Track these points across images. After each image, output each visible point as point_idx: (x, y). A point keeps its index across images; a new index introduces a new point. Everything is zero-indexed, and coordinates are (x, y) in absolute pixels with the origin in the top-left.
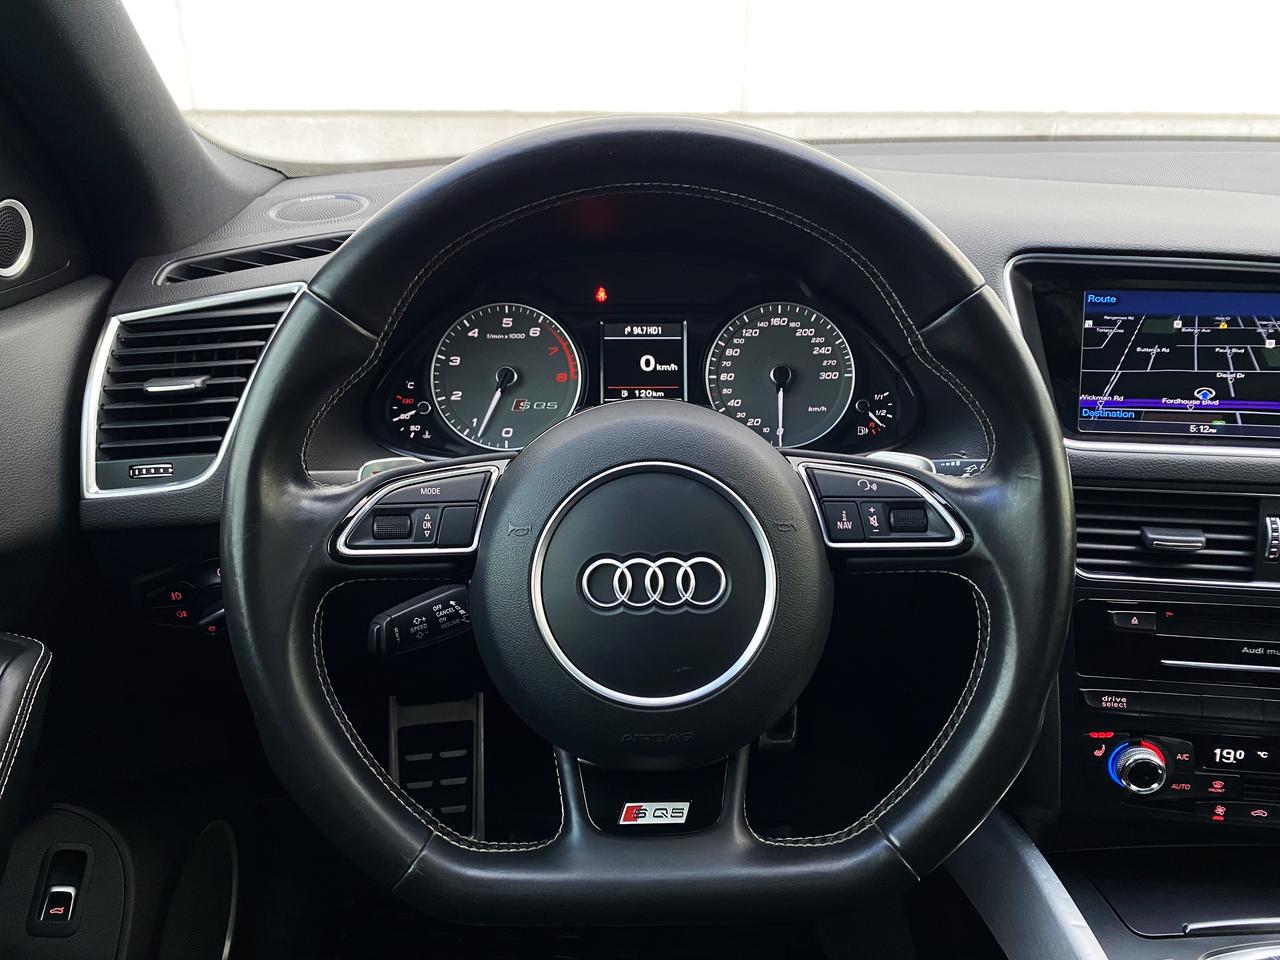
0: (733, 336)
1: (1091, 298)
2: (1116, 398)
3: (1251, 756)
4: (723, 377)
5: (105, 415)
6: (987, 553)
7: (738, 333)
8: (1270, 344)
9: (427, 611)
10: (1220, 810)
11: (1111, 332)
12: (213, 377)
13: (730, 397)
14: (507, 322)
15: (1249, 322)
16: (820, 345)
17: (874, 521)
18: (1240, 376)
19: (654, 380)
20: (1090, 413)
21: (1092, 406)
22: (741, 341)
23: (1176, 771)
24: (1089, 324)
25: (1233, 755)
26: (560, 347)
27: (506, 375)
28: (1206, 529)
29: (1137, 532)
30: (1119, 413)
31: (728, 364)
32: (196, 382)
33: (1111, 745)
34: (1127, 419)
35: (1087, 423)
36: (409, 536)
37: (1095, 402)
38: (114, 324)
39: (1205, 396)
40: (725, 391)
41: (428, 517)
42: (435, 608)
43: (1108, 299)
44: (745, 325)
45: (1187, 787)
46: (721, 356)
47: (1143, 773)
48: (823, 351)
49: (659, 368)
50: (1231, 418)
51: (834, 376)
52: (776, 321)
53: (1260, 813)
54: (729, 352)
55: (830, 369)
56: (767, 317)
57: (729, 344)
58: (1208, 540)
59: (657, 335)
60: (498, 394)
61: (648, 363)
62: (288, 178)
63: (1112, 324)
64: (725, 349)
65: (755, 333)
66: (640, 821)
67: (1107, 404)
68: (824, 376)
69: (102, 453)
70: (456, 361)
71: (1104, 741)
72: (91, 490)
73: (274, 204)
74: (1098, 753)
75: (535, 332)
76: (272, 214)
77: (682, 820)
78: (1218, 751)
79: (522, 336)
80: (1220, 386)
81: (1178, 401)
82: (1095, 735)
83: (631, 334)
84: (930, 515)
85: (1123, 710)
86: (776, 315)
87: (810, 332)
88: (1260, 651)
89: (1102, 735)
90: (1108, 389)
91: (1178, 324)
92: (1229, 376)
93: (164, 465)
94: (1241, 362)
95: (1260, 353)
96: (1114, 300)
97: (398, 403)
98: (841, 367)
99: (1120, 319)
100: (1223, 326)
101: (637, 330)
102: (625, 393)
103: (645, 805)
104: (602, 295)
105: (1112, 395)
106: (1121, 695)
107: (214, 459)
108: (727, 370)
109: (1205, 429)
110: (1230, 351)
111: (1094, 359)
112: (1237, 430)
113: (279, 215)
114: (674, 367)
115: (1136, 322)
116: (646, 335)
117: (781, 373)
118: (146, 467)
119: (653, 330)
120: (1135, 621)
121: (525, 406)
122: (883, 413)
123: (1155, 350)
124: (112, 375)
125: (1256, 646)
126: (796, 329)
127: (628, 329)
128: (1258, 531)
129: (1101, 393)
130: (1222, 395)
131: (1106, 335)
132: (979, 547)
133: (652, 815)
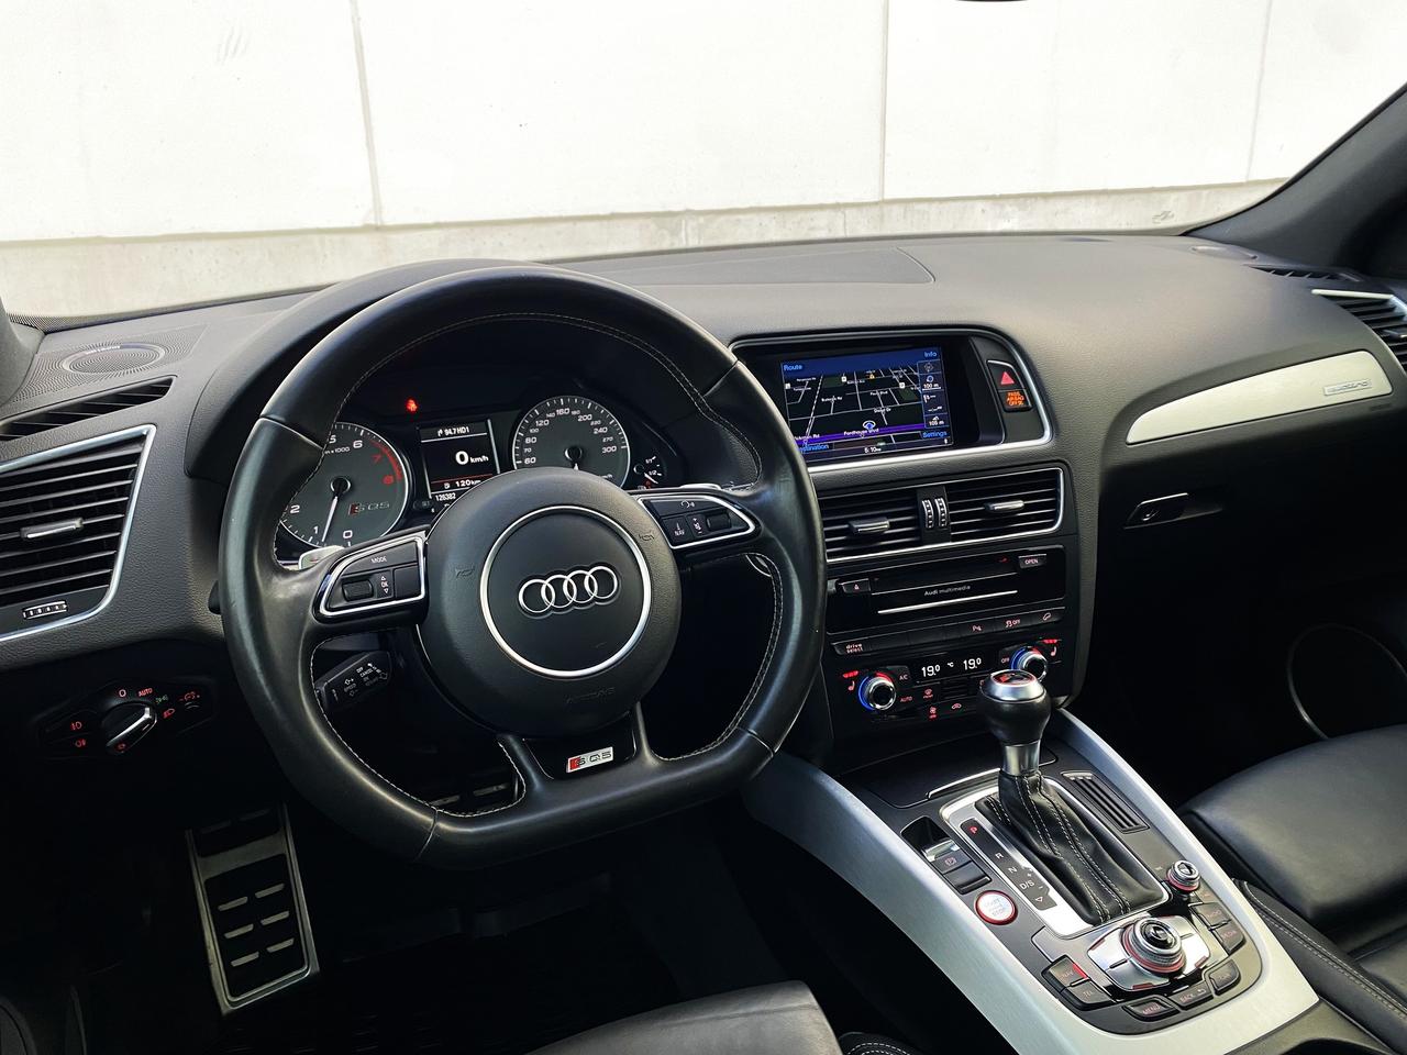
0: (529, 427)
1: (786, 367)
2: (815, 436)
3: (944, 667)
4: (527, 461)
6: (771, 535)
7: (532, 425)
8: (902, 386)
9: (353, 674)
10: (933, 710)
11: (803, 390)
14: (333, 439)
15: (887, 372)
16: (598, 427)
17: (697, 526)
18: (888, 409)
19: (472, 471)
21: (800, 444)
22: (536, 431)
23: (902, 689)
24: (788, 386)
25: (931, 670)
26: (382, 453)
27: (340, 484)
28: (889, 516)
29: (846, 526)
30: (818, 447)
31: (529, 450)
32: (75, 524)
33: (858, 680)
34: (824, 450)
36: (372, 596)
37: (802, 441)
39: (869, 426)
41: (383, 578)
42: (359, 670)
43: (797, 367)
44: (536, 418)
45: (910, 698)
46: (522, 444)
47: (881, 694)
48: (601, 430)
49: (472, 460)
50: (887, 440)
51: (613, 449)
52: (560, 412)
53: (957, 706)
54: (528, 441)
55: (609, 444)
56: (553, 409)
57: (528, 434)
58: (891, 523)
59: (467, 434)
60: (335, 500)
61: (462, 458)
62: (50, 333)
63: (803, 384)
64: (524, 438)
65: (546, 423)
66: (582, 767)
67: (810, 441)
68: (606, 450)
71: (854, 678)
73: (59, 359)
74: (851, 688)
75: (358, 444)
76: (65, 366)
77: (611, 759)
78: (924, 669)
79: (347, 449)
80: (878, 418)
81: (854, 432)
82: (846, 676)
83: (443, 435)
84: (731, 515)
85: (861, 653)
86: (561, 407)
87: (588, 417)
88: (935, 592)
89: (851, 675)
90: (808, 431)
91: (844, 379)
92: (882, 411)
93: (59, 605)
94: (887, 400)
95: (897, 392)
96: (800, 367)
98: (618, 442)
99: (807, 380)
100: (872, 377)
101: (448, 432)
102: (447, 486)
103: (582, 756)
104: (413, 406)
105: (811, 434)
106: (857, 643)
107: (106, 590)
108: (529, 455)
109: (874, 450)
110: (879, 393)
111: (794, 410)
112: (893, 447)
113: (74, 366)
114: (485, 458)
115: (818, 381)
116: (457, 435)
117: (573, 452)
119: (461, 430)
120: (857, 588)
121: (360, 509)
122: (655, 472)
123: (834, 399)
125: (932, 589)
126: (577, 416)
127: (440, 432)
128: (919, 511)
129: (804, 435)
130: (880, 424)
131: (800, 392)
132: (765, 531)
133: (589, 760)
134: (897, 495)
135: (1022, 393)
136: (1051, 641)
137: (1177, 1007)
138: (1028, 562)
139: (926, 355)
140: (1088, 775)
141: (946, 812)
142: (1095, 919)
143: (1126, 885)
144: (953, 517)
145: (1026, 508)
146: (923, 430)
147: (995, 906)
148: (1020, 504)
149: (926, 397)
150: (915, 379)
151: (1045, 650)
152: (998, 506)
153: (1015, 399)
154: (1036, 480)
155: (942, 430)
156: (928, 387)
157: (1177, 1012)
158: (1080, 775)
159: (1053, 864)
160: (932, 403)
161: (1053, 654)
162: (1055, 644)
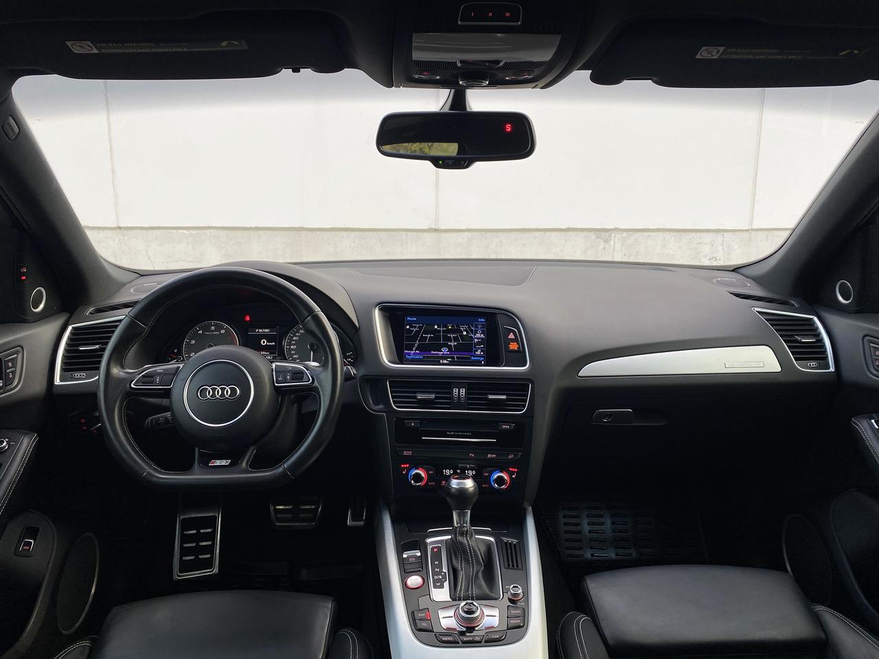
0: (296, 332)
1: (408, 318)
2: (417, 352)
3: (455, 472)
4: (292, 347)
5: (64, 357)
6: (318, 385)
7: (298, 332)
8: (465, 333)
9: (165, 417)
11: (415, 330)
12: (103, 345)
13: (294, 354)
14: (213, 328)
15: (458, 326)
17: (289, 378)
18: (456, 344)
19: (265, 348)
20: (408, 357)
21: (409, 354)
22: (299, 334)
23: (430, 477)
24: (408, 327)
25: (449, 472)
26: (232, 337)
28: (436, 393)
30: (418, 356)
32: (97, 346)
33: (409, 470)
34: (421, 358)
35: (407, 359)
36: (152, 383)
38: (70, 328)
39: (445, 351)
40: (292, 352)
41: (158, 378)
42: (168, 416)
44: (300, 329)
45: (434, 483)
46: (291, 339)
47: (418, 478)
49: (268, 344)
50: (453, 358)
54: (294, 338)
57: (295, 335)
58: (436, 397)
59: (268, 332)
61: (264, 342)
62: (142, 276)
63: (415, 327)
64: (292, 337)
65: (304, 331)
66: (215, 465)
67: (414, 353)
69: (63, 370)
70: (193, 342)
71: (406, 467)
72: (57, 381)
73: (132, 287)
74: (404, 472)
75: (223, 331)
76: (132, 290)
77: (228, 464)
78: (445, 471)
79: (218, 333)
80: (450, 347)
81: (437, 352)
84: (305, 376)
85: (411, 456)
88: (453, 433)
91: (436, 327)
92: (452, 344)
93: (83, 374)
94: (456, 339)
95: (462, 336)
96: (415, 319)
97: (171, 357)
99: (418, 325)
100: (450, 327)
101: (260, 331)
103: (216, 461)
104: (248, 318)
105: (415, 350)
106: (409, 451)
108: (294, 345)
109: (445, 362)
110: (452, 336)
111: (409, 339)
112: (455, 361)
113: (134, 291)
114: (273, 344)
115: (423, 326)
116: (264, 332)
117: (312, 346)
118: (77, 375)
119: (266, 330)
120: (413, 424)
123: (429, 336)
124: (68, 344)
125: (451, 431)
127: (257, 330)
128: (451, 393)
129: (412, 350)
130: (450, 350)
131: (413, 331)
132: (316, 384)
133: (218, 463)
134: (442, 384)
135: (518, 344)
136: (513, 470)
137: (460, 642)
138: (504, 427)
139: (480, 320)
140: (515, 541)
141: (429, 540)
142: (454, 597)
143: (479, 587)
144: (469, 399)
145: (507, 400)
146: (472, 356)
147: (414, 581)
148: (504, 397)
149: (476, 340)
150: (472, 331)
151: (510, 474)
152: (490, 397)
153: (514, 346)
154: (516, 386)
155: (482, 357)
156: (478, 335)
157: (458, 643)
158: (510, 540)
159: (455, 572)
160: (479, 343)
161: (513, 476)
162: (514, 472)
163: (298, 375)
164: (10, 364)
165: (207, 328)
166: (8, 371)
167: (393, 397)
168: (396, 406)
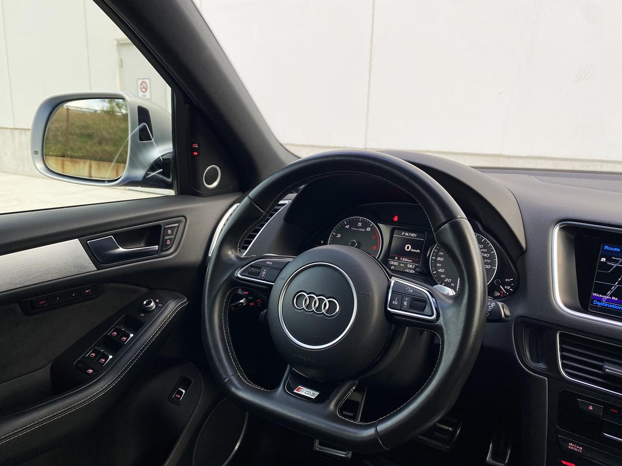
1: (606, 247)
2: (613, 298)
4: (439, 259)
6: (443, 324)
11: (615, 265)
13: (440, 268)
14: (360, 224)
16: (485, 252)
17: (405, 303)
19: (409, 255)
20: (598, 303)
21: (600, 300)
24: (603, 260)
27: (353, 243)
29: (601, 364)
30: (614, 306)
31: (441, 254)
34: (618, 309)
35: (596, 307)
36: (258, 275)
37: (601, 298)
38: (235, 206)
40: (438, 265)
41: (265, 271)
43: (615, 249)
46: (439, 250)
48: (485, 255)
49: (412, 250)
51: (488, 267)
55: (487, 263)
59: (414, 237)
61: (408, 248)
63: (616, 261)
66: (300, 393)
67: (608, 300)
70: (339, 236)
72: (211, 253)
75: (368, 229)
77: (314, 398)
79: (363, 230)
84: (428, 305)
85: (580, 454)
87: (481, 246)
90: (610, 293)
96: (619, 250)
98: (492, 264)
99: (621, 260)
101: (407, 234)
102: (396, 258)
103: (304, 388)
104: (396, 219)
105: (611, 296)
106: (579, 445)
107: (245, 251)
111: (600, 277)
114: (418, 251)
116: (410, 236)
119: (413, 235)
120: (591, 408)
122: (508, 288)
127: (403, 233)
129: (605, 294)
131: (612, 266)
132: (441, 321)
133: (304, 391)
163: (419, 303)
164: (170, 232)
165: (354, 224)
166: (166, 238)
167: (563, 357)
168: (567, 373)
